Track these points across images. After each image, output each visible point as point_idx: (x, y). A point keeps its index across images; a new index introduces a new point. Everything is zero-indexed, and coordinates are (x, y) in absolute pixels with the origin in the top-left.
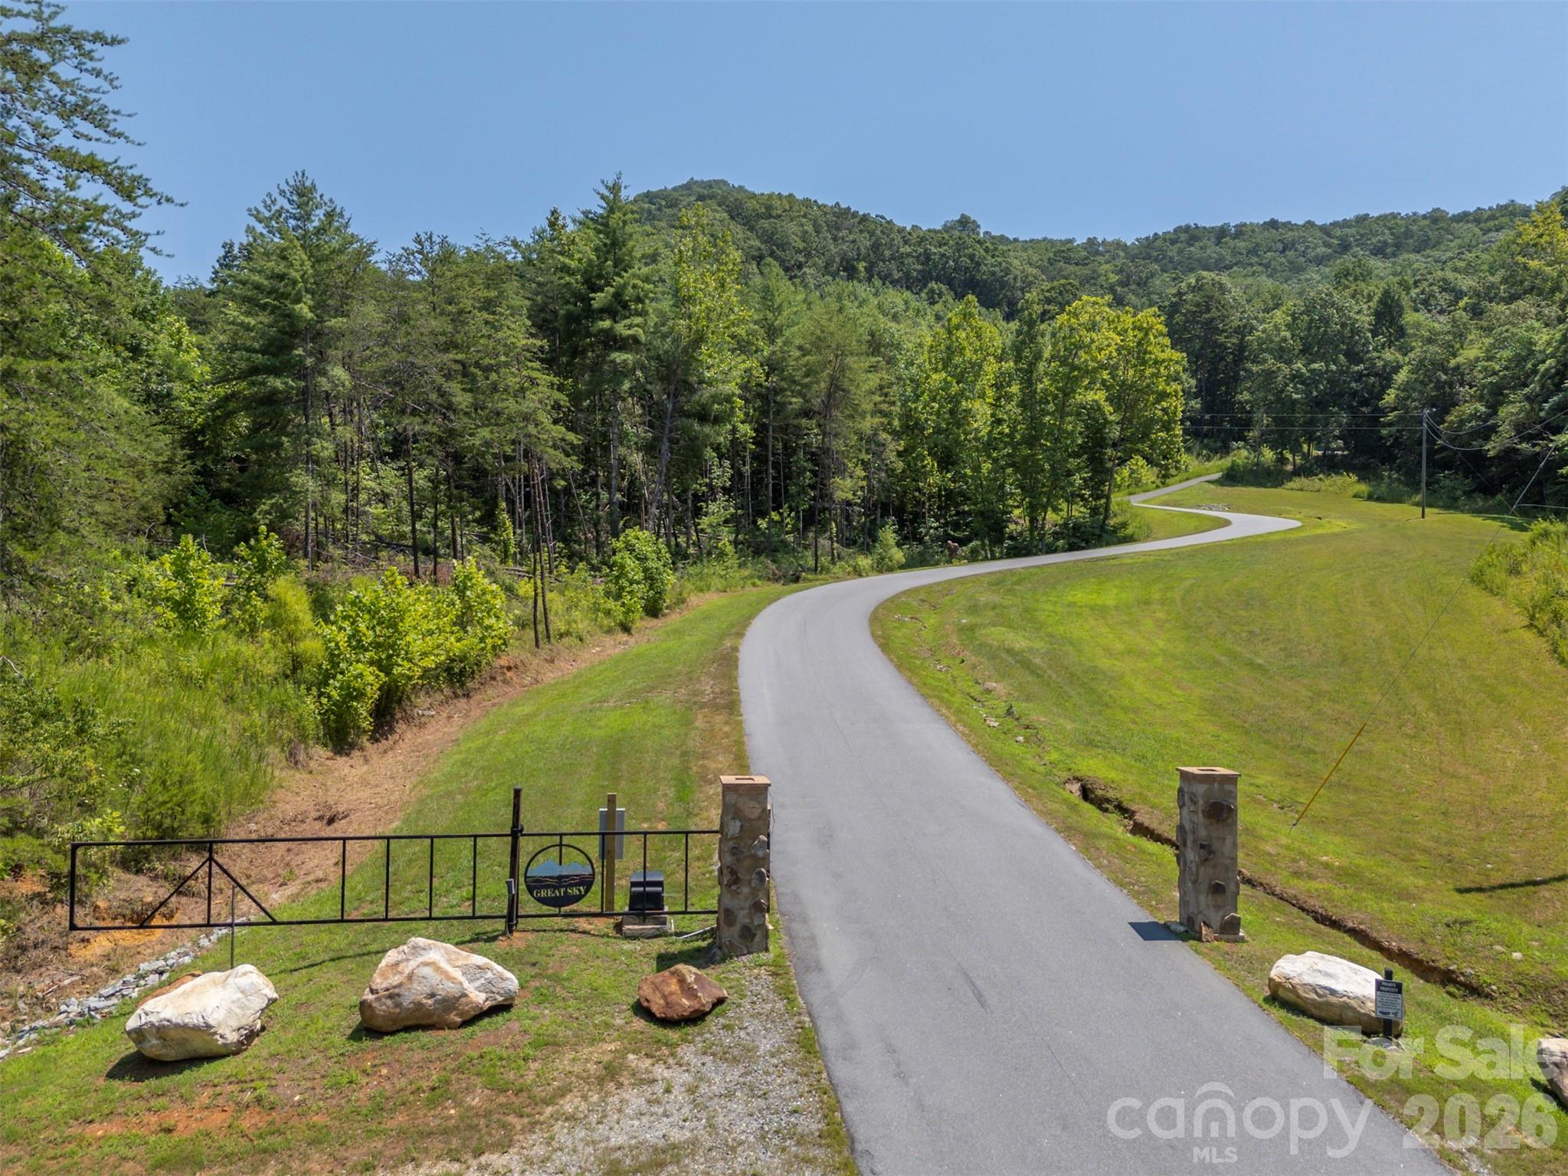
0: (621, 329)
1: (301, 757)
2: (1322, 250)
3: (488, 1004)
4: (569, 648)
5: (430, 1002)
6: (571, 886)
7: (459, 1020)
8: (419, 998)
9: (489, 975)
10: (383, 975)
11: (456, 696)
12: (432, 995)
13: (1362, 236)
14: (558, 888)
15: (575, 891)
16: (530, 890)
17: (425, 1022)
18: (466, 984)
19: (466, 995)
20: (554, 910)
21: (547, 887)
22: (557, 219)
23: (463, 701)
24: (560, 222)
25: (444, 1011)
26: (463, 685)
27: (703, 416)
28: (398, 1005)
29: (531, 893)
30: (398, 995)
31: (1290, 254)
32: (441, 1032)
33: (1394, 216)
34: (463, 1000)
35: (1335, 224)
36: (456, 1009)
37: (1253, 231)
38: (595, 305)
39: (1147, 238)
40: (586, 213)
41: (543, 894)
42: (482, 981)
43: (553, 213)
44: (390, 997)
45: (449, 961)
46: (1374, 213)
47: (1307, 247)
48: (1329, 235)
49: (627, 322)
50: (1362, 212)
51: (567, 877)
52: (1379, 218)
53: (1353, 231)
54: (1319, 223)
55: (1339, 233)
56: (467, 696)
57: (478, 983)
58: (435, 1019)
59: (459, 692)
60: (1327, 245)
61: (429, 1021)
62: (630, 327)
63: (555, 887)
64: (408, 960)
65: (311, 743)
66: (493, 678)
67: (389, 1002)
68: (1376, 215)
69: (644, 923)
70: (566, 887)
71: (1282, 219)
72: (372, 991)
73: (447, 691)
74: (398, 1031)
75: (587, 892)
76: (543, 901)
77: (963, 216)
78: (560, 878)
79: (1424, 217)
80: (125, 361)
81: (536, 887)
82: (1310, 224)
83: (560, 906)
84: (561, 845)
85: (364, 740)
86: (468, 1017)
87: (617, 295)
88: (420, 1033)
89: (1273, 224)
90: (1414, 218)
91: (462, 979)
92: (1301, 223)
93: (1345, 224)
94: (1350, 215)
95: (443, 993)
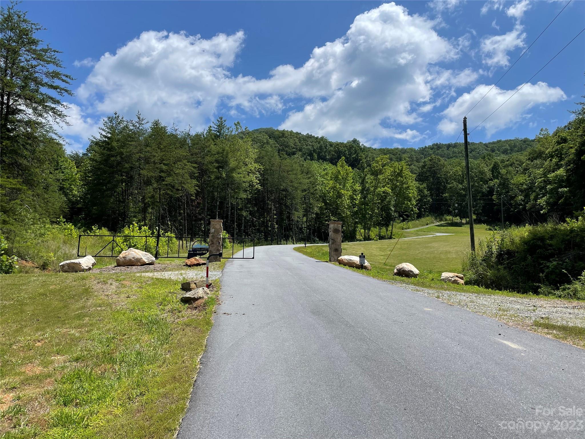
3: (148, 263)
7: (140, 264)
8: (130, 258)
12: (134, 258)
34: (142, 261)
36: (139, 261)
39: (422, 148)
44: (124, 258)
57: (147, 258)
58: (134, 263)
77: (355, 140)
91: (142, 256)
95: (137, 258)
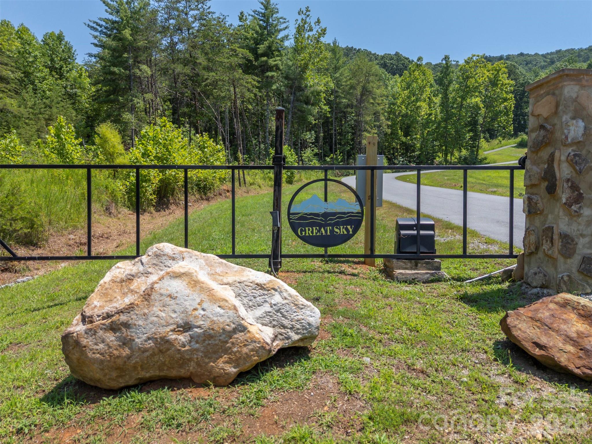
0: (271, 62)
1: (113, 210)
2: (543, 64)
3: (278, 345)
4: (255, 189)
5: (183, 338)
6: (337, 224)
7: (232, 370)
8: (163, 331)
9: (277, 299)
10: (105, 295)
11: (203, 199)
12: (186, 327)
13: (560, 58)
14: (325, 226)
15: (341, 231)
16: (294, 227)
17: (174, 373)
18: (242, 311)
19: (243, 329)
20: (321, 251)
21: (312, 225)
22: (243, 16)
23: (205, 202)
24: (244, 18)
25: (206, 354)
26: (205, 194)
27: (307, 103)
28: (126, 342)
29: (295, 231)
30: (127, 325)
31: (530, 65)
32: (202, 392)
33: (572, 50)
34: (240, 336)
35: (548, 54)
36: (227, 351)
37: (514, 57)
38: (260, 51)
40: (254, 11)
41: (307, 232)
42: (267, 308)
43: (241, 14)
44: (113, 328)
45: (213, 275)
46: (564, 49)
47: (537, 63)
48: (545, 57)
49: (274, 59)
50: (558, 49)
51: (334, 214)
52: (566, 51)
53: (554, 56)
54: (540, 53)
55: (550, 57)
56: (208, 199)
57: (259, 312)
58: (192, 367)
59: (204, 197)
60: (545, 61)
61: (183, 372)
62: (275, 61)
63: (320, 226)
64: (147, 274)
65: (120, 205)
66: (220, 194)
67: (110, 337)
68: (564, 50)
69: (416, 267)
70: (333, 225)
71: (525, 53)
72: (85, 319)
73: (198, 196)
74: (128, 388)
75: (355, 231)
76: (306, 240)
77: (396, 52)
78: (326, 215)
79: (586, 49)
80: (56, 79)
81: (300, 225)
82: (536, 54)
83: (326, 246)
84: (326, 180)
85: (152, 209)
86: (247, 366)
87: (269, 47)
88: (165, 393)
89: (522, 54)
90: (581, 50)
91: (237, 303)
92: (533, 54)
93: (552, 53)
94: (554, 50)
95: (206, 324)
